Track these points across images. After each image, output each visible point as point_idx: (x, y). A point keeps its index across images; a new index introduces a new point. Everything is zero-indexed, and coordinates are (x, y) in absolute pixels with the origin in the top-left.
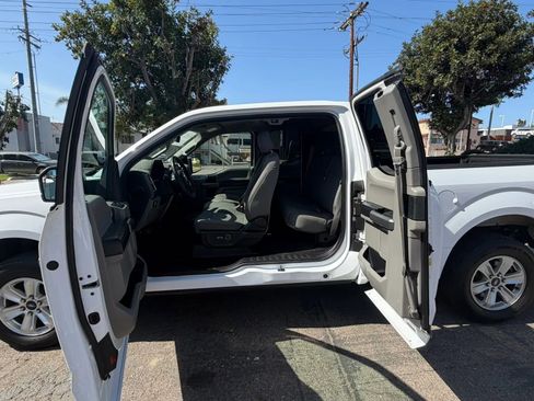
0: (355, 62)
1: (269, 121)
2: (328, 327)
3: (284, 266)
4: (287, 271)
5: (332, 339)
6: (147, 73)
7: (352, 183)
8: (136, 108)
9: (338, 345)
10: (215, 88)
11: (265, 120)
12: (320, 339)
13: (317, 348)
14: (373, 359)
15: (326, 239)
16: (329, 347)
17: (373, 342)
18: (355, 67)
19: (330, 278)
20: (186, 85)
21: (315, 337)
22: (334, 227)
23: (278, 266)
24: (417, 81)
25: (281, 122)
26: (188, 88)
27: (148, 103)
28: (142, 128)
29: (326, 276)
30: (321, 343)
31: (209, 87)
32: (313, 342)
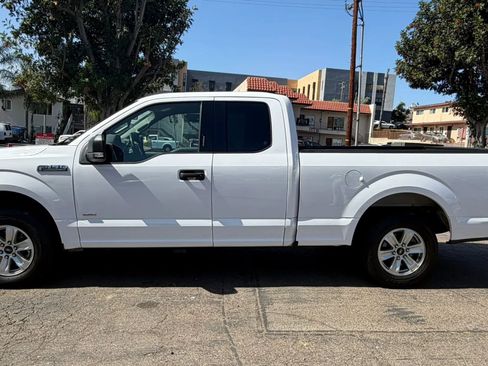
0: (359, 22)
2: (258, 286)
6: (83, 25)
8: (66, 70)
10: (171, 48)
18: (359, 29)
20: (134, 42)
24: (435, 52)
26: (135, 47)
27: (83, 64)
28: (72, 95)
31: (163, 46)
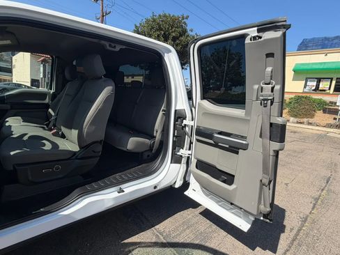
1: (107, 44)
3: (123, 186)
4: (127, 191)
5: (162, 238)
7: (176, 111)
9: (169, 240)
11: (103, 42)
12: (154, 240)
13: (156, 250)
14: (197, 242)
15: (148, 156)
16: (164, 245)
17: (188, 228)
19: (158, 188)
21: (149, 240)
22: (156, 146)
23: (117, 188)
25: (118, 48)
29: (155, 187)
30: (156, 244)
32: (149, 246)
